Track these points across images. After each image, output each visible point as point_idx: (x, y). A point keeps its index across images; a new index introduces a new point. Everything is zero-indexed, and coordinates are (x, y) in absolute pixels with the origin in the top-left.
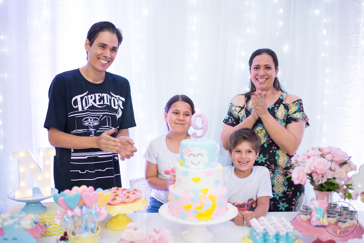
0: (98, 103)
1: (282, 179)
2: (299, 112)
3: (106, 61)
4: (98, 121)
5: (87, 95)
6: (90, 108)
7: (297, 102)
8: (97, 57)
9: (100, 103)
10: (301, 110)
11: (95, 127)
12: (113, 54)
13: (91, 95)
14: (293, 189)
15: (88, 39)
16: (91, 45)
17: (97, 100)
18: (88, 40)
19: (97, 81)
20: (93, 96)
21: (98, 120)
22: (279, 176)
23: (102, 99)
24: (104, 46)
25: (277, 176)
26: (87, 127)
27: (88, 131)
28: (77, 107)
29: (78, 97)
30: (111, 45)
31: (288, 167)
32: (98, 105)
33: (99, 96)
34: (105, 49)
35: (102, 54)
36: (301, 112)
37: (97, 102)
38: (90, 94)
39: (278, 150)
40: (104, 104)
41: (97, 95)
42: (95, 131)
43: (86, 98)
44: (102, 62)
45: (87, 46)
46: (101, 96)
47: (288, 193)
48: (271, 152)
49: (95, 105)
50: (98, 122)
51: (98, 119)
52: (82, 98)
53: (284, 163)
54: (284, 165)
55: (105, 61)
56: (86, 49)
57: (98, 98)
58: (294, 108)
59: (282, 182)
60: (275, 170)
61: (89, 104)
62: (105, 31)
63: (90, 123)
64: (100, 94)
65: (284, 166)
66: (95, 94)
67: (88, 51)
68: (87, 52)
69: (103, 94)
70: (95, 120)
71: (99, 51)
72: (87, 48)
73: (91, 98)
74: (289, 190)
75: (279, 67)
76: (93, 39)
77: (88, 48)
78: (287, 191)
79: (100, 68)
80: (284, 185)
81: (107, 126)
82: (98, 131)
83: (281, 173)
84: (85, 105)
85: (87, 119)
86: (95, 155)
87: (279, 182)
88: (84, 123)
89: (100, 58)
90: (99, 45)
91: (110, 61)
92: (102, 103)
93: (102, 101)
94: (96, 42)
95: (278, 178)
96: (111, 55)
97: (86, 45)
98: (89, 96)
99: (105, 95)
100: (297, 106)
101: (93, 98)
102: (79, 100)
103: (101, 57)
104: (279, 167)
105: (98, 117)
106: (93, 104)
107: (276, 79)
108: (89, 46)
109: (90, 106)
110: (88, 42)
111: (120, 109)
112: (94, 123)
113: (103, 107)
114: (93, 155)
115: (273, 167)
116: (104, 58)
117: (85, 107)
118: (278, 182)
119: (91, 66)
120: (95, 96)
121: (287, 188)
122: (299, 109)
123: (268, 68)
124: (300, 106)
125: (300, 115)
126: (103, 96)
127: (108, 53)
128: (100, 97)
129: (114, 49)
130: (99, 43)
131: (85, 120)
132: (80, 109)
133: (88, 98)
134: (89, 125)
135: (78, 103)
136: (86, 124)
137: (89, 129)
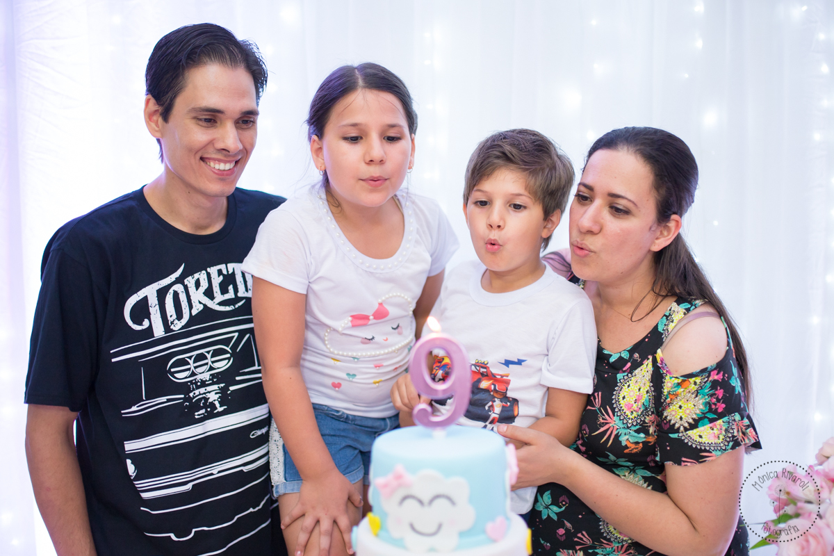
0: (219, 297)
3: (230, 162)
4: (228, 355)
5: (180, 280)
6: (193, 320)
7: (698, 380)
8: (198, 157)
9: (227, 297)
11: (217, 378)
12: (247, 137)
13: (196, 276)
15: (150, 96)
16: (166, 114)
17: (216, 289)
18: (153, 101)
20: (202, 276)
21: (227, 352)
24: (211, 117)
26: (185, 388)
27: (190, 399)
28: (146, 323)
29: (150, 292)
30: (235, 106)
32: (221, 304)
33: (220, 272)
34: (218, 126)
35: (211, 142)
36: (720, 422)
37: (215, 295)
38: (192, 274)
40: (237, 299)
41: (213, 270)
42: (223, 391)
43: (176, 295)
44: (217, 166)
45: (155, 118)
46: (225, 272)
49: (213, 305)
50: (229, 359)
51: (228, 349)
52: (162, 294)
55: (225, 162)
56: (152, 132)
57: (217, 281)
58: (690, 405)
61: (191, 307)
63: (193, 374)
64: (222, 267)
66: (208, 270)
67: (157, 135)
68: (159, 141)
69: (231, 266)
70: (216, 353)
71: (200, 136)
72: (153, 125)
73: (198, 284)
76: (170, 94)
77: (157, 125)
81: (254, 365)
82: (232, 388)
84: (174, 316)
85: (183, 362)
86: (219, 472)
88: (172, 374)
89: (209, 159)
90: (194, 115)
91: (240, 159)
92: (231, 295)
93: (231, 288)
94: (181, 105)
96: (241, 142)
97: (149, 116)
98: (190, 281)
100: (700, 397)
101: (204, 285)
102: (153, 301)
103: (211, 153)
104: (607, 540)
105: (226, 342)
106: (205, 305)
108: (160, 120)
109: (194, 312)
110: (153, 106)
112: (216, 365)
113: (237, 306)
114: (212, 474)
116: (219, 156)
117: (176, 321)
120: (209, 275)
122: (710, 410)
124: (712, 396)
125: (715, 432)
126: (231, 272)
127: (229, 136)
128: (224, 275)
129: (247, 119)
130: (194, 110)
131: (175, 365)
132: (159, 331)
133: (186, 288)
134: (191, 382)
135: (151, 310)
136: (181, 376)
137: (191, 395)
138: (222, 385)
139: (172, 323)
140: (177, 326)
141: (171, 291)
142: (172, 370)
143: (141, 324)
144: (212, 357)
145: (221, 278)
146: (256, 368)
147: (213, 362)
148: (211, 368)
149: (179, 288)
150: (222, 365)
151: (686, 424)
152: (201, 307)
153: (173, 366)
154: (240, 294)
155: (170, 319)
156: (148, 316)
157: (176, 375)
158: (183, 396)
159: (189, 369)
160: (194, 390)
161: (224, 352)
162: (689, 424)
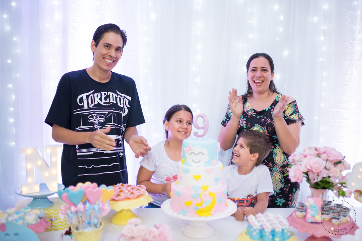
0: (104, 101)
1: (279, 176)
2: (296, 113)
3: (112, 60)
5: (93, 93)
6: (95, 106)
7: (292, 104)
8: (103, 57)
9: (106, 101)
10: (297, 111)
11: (100, 124)
12: (118, 54)
13: (97, 94)
14: (289, 185)
15: (93, 40)
16: (96, 46)
17: (103, 99)
18: (94, 41)
19: (103, 80)
20: (99, 94)
22: (276, 173)
23: (108, 97)
24: (108, 46)
25: (274, 173)
26: (92, 124)
28: (82, 104)
29: (84, 96)
30: (116, 45)
31: (285, 165)
32: (104, 103)
33: (105, 94)
34: (110, 49)
35: (107, 53)
36: (297, 114)
38: (96, 93)
39: (275, 149)
40: (109, 102)
41: (103, 93)
42: (101, 128)
43: (91, 97)
44: (108, 61)
45: (93, 47)
46: (107, 94)
47: (285, 189)
49: (101, 103)
50: (104, 119)
52: (88, 97)
53: (281, 161)
54: (281, 163)
55: (110, 60)
56: (92, 50)
57: (103, 96)
58: (290, 110)
59: (279, 179)
60: (273, 167)
61: (95, 102)
62: (110, 32)
63: (95, 120)
65: (281, 164)
66: (101, 93)
67: (94, 51)
68: (93, 53)
69: (109, 93)
71: (104, 51)
72: (93, 49)
73: (97, 96)
74: (286, 186)
75: (275, 70)
76: (99, 40)
77: (94, 49)
78: (284, 187)
79: (105, 68)
80: (281, 181)
82: (103, 128)
83: (279, 170)
84: (91, 103)
85: (92, 117)
86: (99, 151)
87: (277, 179)
88: (89, 120)
89: (106, 58)
90: (104, 45)
91: (115, 61)
92: (108, 101)
93: (108, 99)
94: (102, 42)
95: (275, 175)
96: (116, 55)
97: (92, 46)
99: (111, 94)
100: (293, 108)
101: (99, 97)
102: (85, 98)
103: (107, 56)
104: (276, 164)
105: (104, 114)
106: (99, 102)
107: (272, 82)
108: (94, 47)
109: (95, 103)
110: (94, 43)
111: (126, 108)
113: (109, 105)
114: (97, 151)
115: (270, 165)
116: (109, 58)
118: (276, 179)
119: (97, 65)
120: (101, 94)
121: (284, 184)
122: (295, 111)
123: (264, 70)
124: (295, 107)
125: (296, 116)
127: (113, 53)
129: (119, 49)
130: (105, 44)
131: (90, 117)
132: (86, 107)
133: (94, 96)
134: (94, 122)
135: (84, 100)
136: (92, 121)
137: (94, 126)
138: (101, 126)
140: (91, 106)
141: (90, 96)
142: (89, 119)
143: (81, 104)
144: (99, 118)
145: (105, 96)
146: (112, 123)
147: (99, 119)
148: (99, 121)
149: (92, 95)
150: (102, 121)
151: (290, 115)
152: (98, 103)
153: (90, 118)
154: (110, 101)
155: (89, 104)
156: (83, 102)
157: (90, 120)
158: (92, 126)
159: (94, 119)
160: (95, 125)
161: (103, 117)
162: (291, 114)
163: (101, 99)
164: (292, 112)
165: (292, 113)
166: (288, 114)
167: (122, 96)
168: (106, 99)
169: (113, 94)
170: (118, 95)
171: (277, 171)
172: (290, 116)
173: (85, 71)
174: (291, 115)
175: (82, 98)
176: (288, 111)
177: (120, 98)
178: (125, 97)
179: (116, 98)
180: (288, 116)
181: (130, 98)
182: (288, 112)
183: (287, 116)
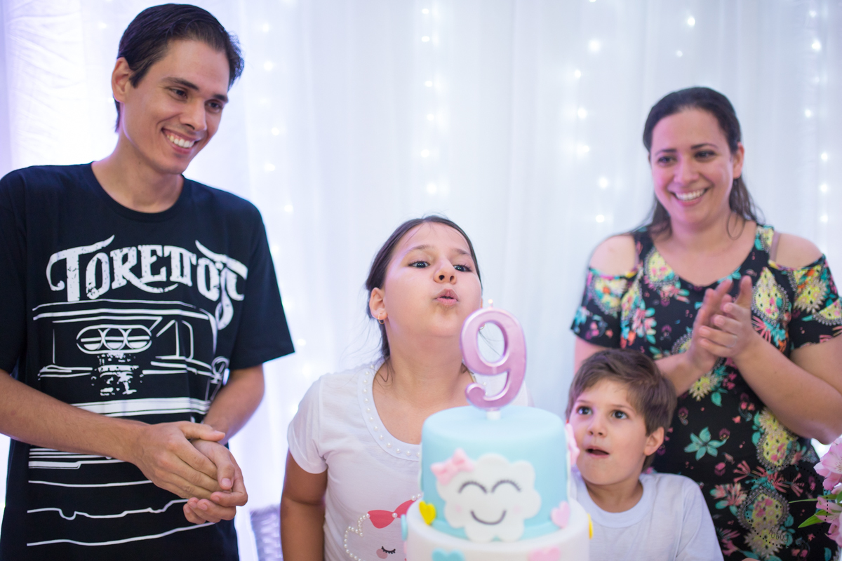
1: (777, 507)
2: (834, 300)
3: (190, 140)
4: (147, 338)
5: (106, 250)
6: (111, 293)
7: (818, 267)
8: (160, 127)
11: (132, 359)
12: (212, 117)
13: (125, 250)
14: (811, 537)
15: (123, 59)
16: (135, 81)
17: (146, 269)
18: (124, 64)
20: (132, 252)
21: (146, 334)
22: (766, 497)
23: (162, 263)
24: (183, 90)
25: (760, 499)
26: (93, 361)
27: (97, 374)
28: (61, 286)
29: (71, 256)
30: (208, 87)
31: (794, 466)
33: (154, 253)
34: (189, 100)
35: (177, 116)
37: (143, 274)
38: (121, 247)
39: (760, 413)
40: (169, 283)
41: (146, 250)
42: (135, 374)
43: (99, 263)
44: (176, 141)
45: (121, 82)
46: (160, 254)
47: (796, 552)
48: (737, 419)
49: (139, 284)
50: (148, 341)
51: (148, 331)
52: (84, 260)
53: (779, 455)
54: (781, 461)
55: (186, 139)
56: (115, 94)
57: (147, 261)
58: (817, 289)
59: (777, 516)
60: (752, 478)
61: (112, 279)
62: (191, 38)
64: (158, 248)
65: (779, 464)
66: (140, 247)
67: (120, 99)
68: (118, 105)
69: (168, 249)
70: (134, 333)
71: (165, 106)
72: (119, 89)
73: (125, 259)
74: (798, 541)
76: (146, 61)
77: (123, 89)
78: (794, 546)
79: (167, 162)
80: (783, 525)
81: (175, 354)
82: (146, 372)
83: (773, 487)
84: (94, 284)
85: (95, 333)
87: (768, 519)
88: (82, 344)
89: (170, 131)
90: (168, 84)
91: (202, 138)
92: (162, 277)
93: (163, 270)
94: (157, 73)
95: (763, 505)
96: (207, 123)
97: (117, 79)
98: (117, 255)
99: (174, 252)
100: (822, 281)
101: (132, 261)
102: (73, 264)
103: (174, 126)
104: (763, 467)
105: (148, 323)
106: (129, 282)
108: (128, 85)
109: (115, 285)
111: (226, 301)
112: (132, 345)
113: (166, 290)
115: (744, 469)
116: (182, 131)
117: (95, 290)
118: (765, 519)
119: (130, 148)
120: (139, 254)
121: (793, 535)
126: (166, 254)
127: (196, 114)
128: (158, 257)
129: (216, 103)
130: (170, 79)
131: (86, 335)
132: (73, 296)
133: (111, 260)
134: (100, 355)
135: (69, 273)
136: (91, 348)
137: (100, 369)
138: (136, 367)
139: (90, 291)
140: (94, 295)
141: (95, 259)
142: (83, 340)
143: (57, 285)
144: (129, 336)
145: (154, 258)
146: (177, 357)
147: (129, 341)
148: (126, 347)
149: (103, 257)
150: (140, 346)
151: (817, 307)
152: (124, 283)
153: (84, 336)
154: (173, 279)
155: (88, 287)
156: (65, 279)
157: (86, 346)
158: (91, 369)
159: (99, 342)
160: (102, 365)
161: (143, 333)
162: (820, 305)
163: (137, 270)
164: (822, 298)
165: (822, 301)
166: (811, 302)
167: (214, 262)
168: (155, 269)
169: (181, 255)
170: (200, 255)
171: (768, 491)
172: (817, 311)
173: (87, 169)
174: (823, 306)
175: (62, 264)
176: (809, 293)
177: (207, 268)
178: (225, 265)
179: (194, 269)
180: (814, 311)
181: (243, 271)
182: (810, 298)
183: (808, 310)
